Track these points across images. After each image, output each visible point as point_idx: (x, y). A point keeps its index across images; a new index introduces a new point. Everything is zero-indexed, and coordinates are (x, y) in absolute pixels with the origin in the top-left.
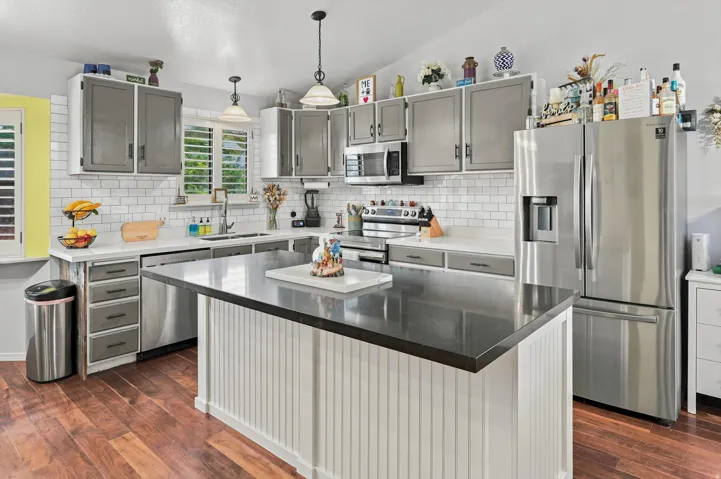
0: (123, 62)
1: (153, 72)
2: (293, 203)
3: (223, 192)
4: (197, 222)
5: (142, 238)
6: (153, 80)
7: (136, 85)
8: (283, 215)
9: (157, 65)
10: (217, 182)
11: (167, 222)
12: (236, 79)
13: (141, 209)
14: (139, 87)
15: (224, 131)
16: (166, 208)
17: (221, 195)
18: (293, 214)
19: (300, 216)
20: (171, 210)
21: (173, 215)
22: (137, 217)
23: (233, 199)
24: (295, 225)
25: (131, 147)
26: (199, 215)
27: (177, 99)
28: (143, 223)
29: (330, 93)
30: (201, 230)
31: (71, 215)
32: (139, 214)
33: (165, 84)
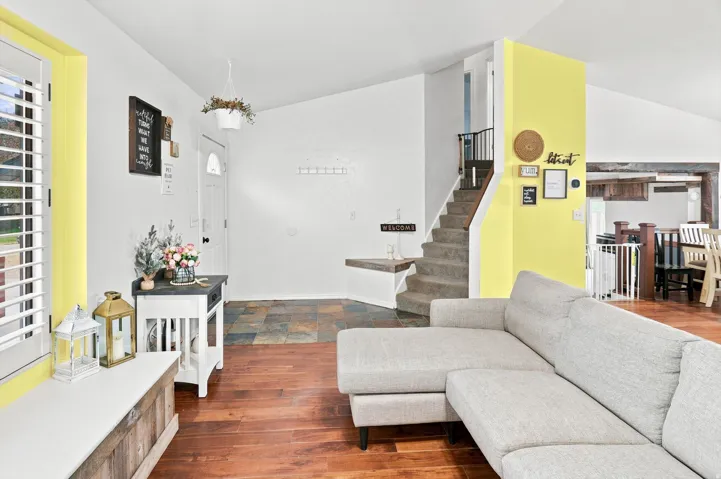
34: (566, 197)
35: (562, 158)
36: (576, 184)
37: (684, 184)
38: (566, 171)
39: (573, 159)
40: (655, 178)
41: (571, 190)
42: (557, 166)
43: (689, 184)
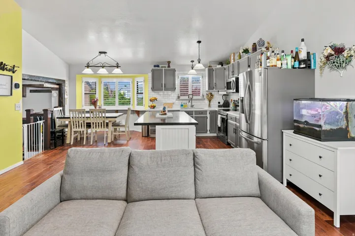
0: (163, 63)
1: (169, 64)
2: (218, 98)
3: (192, 95)
4: (183, 104)
5: (168, 107)
6: (169, 66)
7: (163, 69)
8: (215, 103)
9: (169, 62)
10: (190, 92)
11: (175, 103)
12: (193, 61)
13: (168, 100)
15: (192, 77)
18: (219, 103)
19: (222, 103)
20: (176, 100)
21: (177, 101)
22: (168, 102)
23: (195, 97)
24: (220, 106)
25: (162, 84)
26: (183, 102)
27: (174, 70)
29: (202, 66)
30: (184, 106)
31: (151, 100)
33: (172, 67)
34: (11, 94)
35: (9, 67)
36: (17, 86)
37: (50, 89)
38: (12, 77)
39: (15, 69)
40: (43, 85)
41: (14, 90)
42: (5, 72)
43: (52, 88)
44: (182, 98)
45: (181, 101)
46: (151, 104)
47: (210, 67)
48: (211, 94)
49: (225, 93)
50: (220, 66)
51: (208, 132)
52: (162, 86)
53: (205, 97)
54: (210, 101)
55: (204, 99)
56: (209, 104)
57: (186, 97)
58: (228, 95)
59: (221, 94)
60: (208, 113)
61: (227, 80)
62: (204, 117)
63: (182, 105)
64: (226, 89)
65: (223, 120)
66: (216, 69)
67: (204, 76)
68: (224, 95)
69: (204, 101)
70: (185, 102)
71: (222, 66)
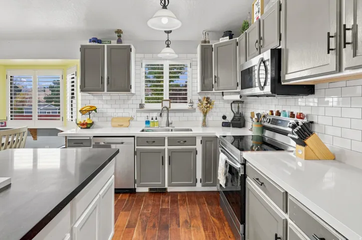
1: (120, 36)
2: (223, 108)
3: (169, 102)
4: (150, 119)
5: (121, 126)
6: (119, 41)
7: (105, 45)
8: (215, 117)
9: (119, 32)
10: (166, 96)
11: (135, 118)
12: (168, 32)
13: (121, 111)
14: (107, 46)
15: (170, 65)
16: (135, 110)
17: (166, 104)
18: (224, 117)
19: (229, 119)
20: (137, 111)
21: (139, 114)
22: (120, 115)
23: (175, 106)
24: (225, 125)
27: (129, 49)
28: (122, 118)
30: (151, 124)
32: (120, 113)
44: (148, 106)
45: (148, 114)
46: (82, 118)
47: (205, 42)
48: (208, 99)
49: (237, 97)
50: (227, 39)
51: (199, 184)
52: (102, 83)
53: (195, 106)
54: (205, 114)
55: (194, 110)
56: (204, 121)
57: (158, 106)
58: (242, 102)
59: (227, 101)
60: (198, 141)
61: (242, 66)
62: (190, 151)
63: (147, 122)
64: (239, 89)
65: (231, 170)
66: (218, 46)
67: (194, 63)
68: (234, 102)
69: (194, 114)
70: (155, 115)
71: (231, 38)
